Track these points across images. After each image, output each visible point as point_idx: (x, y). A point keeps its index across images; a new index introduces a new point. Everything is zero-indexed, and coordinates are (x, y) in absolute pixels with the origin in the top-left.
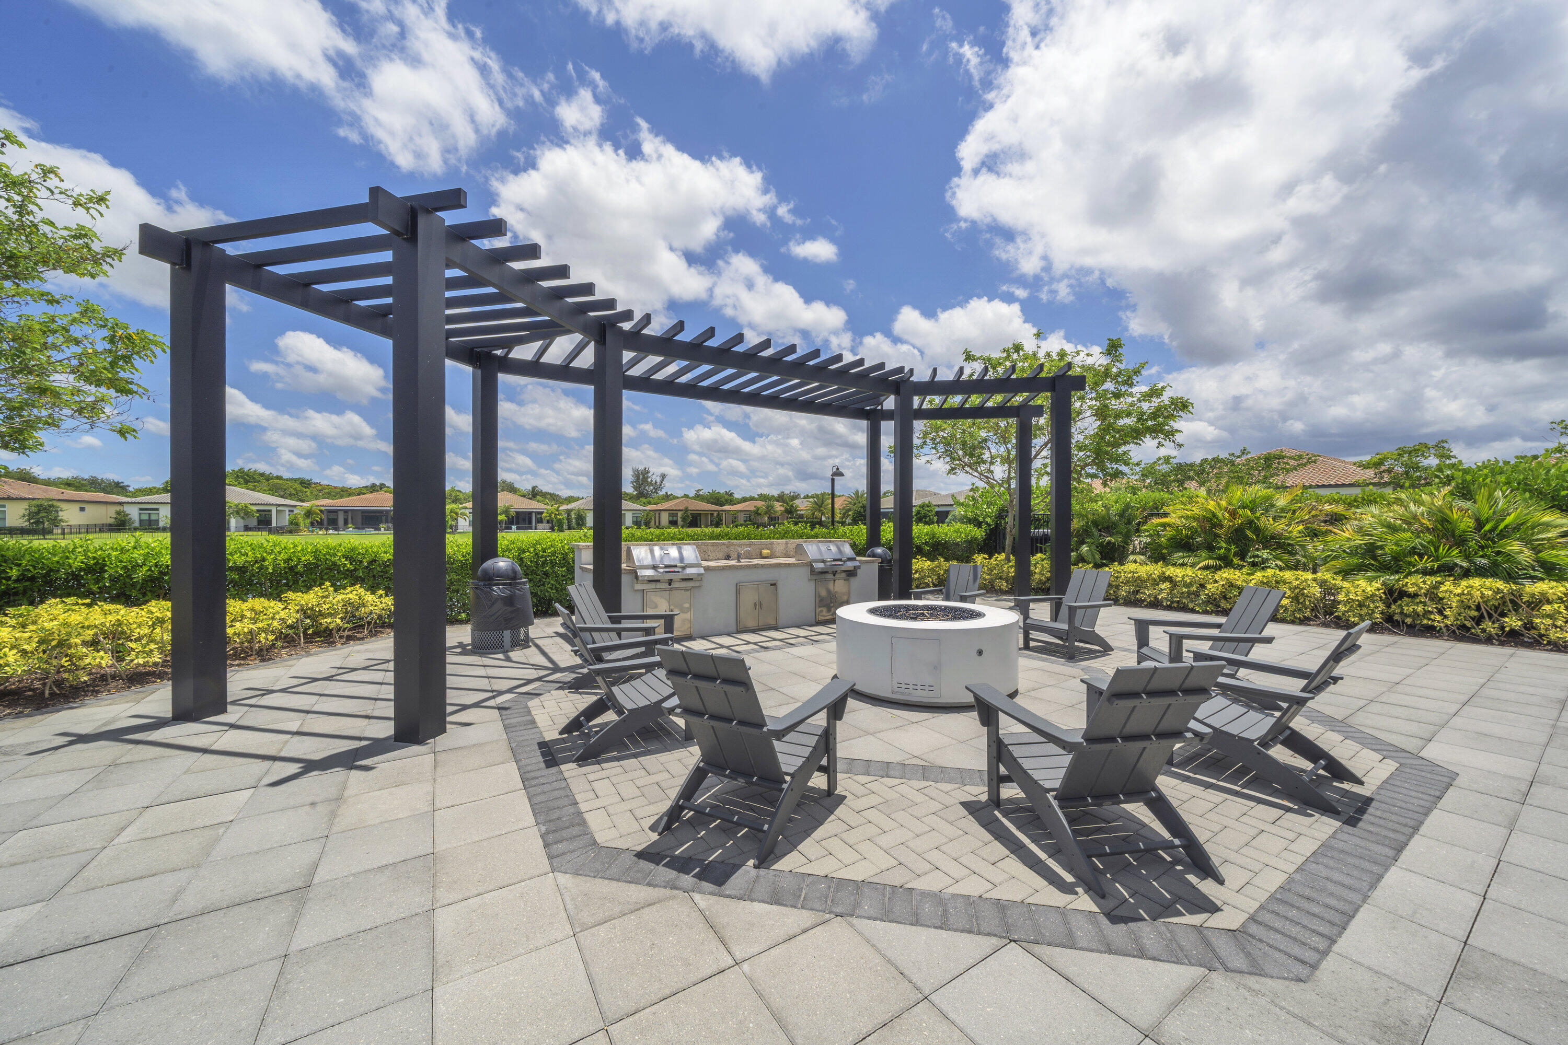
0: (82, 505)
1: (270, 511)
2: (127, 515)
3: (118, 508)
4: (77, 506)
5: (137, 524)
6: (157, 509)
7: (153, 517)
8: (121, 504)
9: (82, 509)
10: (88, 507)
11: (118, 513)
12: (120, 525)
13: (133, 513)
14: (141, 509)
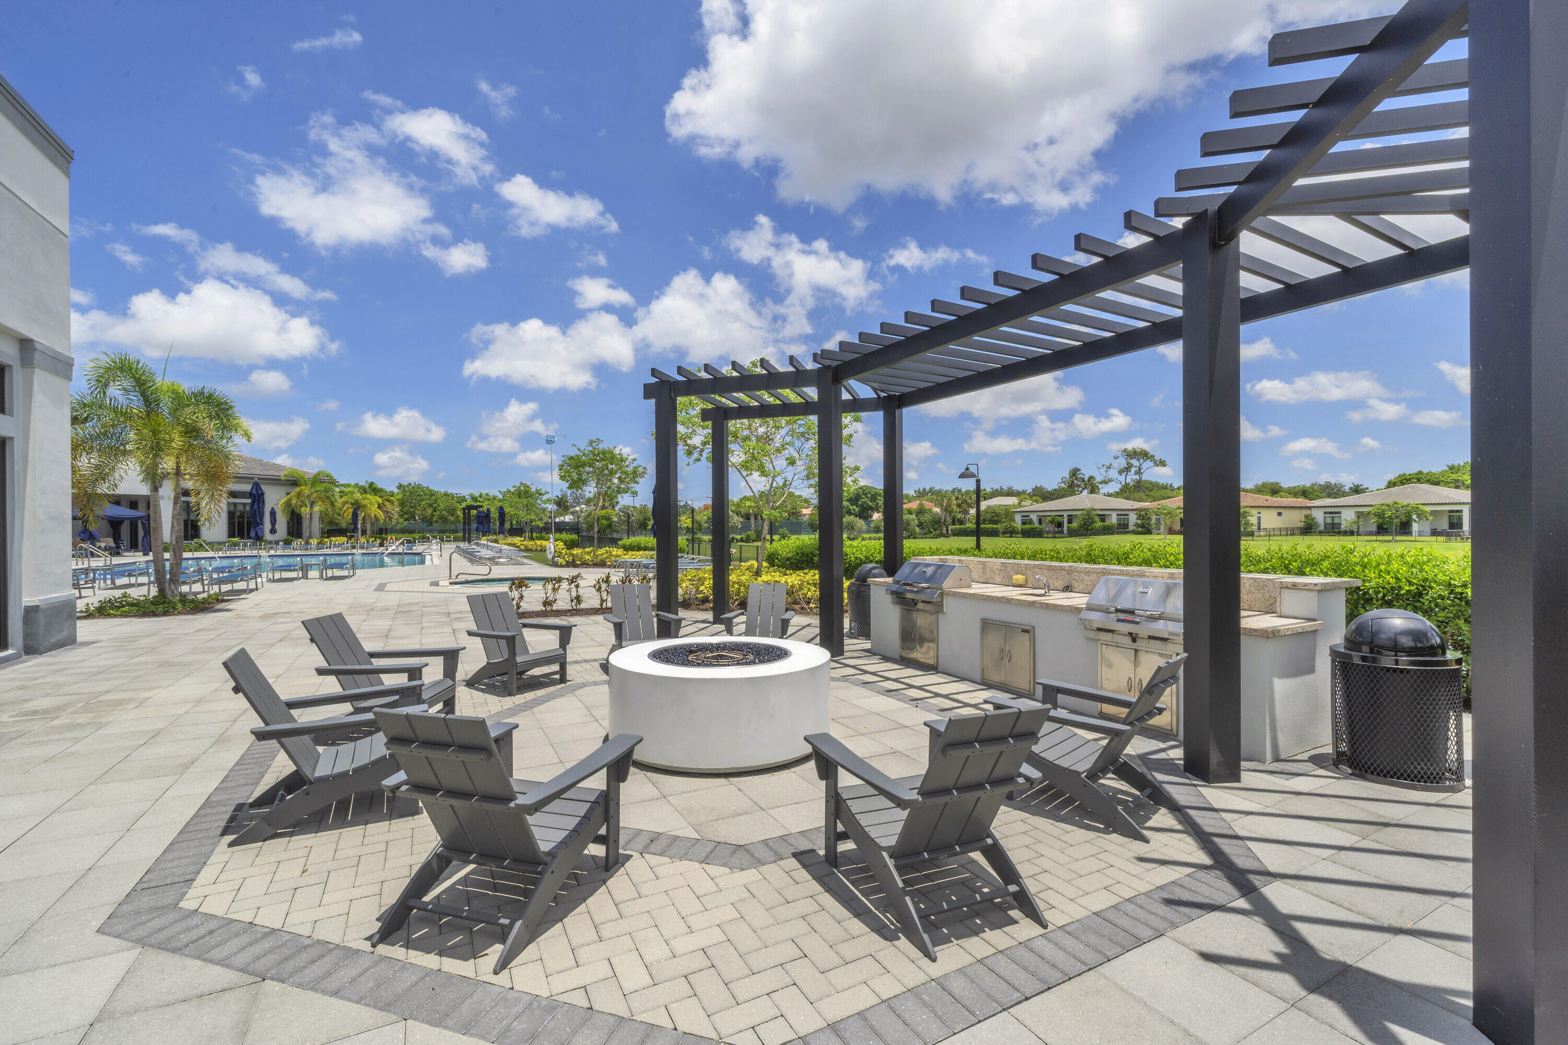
0: (1280, 511)
1: (1461, 511)
2: (1313, 519)
3: (1307, 512)
4: (1275, 512)
5: (1322, 528)
6: (1340, 513)
7: (1336, 521)
8: (1309, 508)
9: (1280, 514)
10: (1285, 513)
11: (1306, 517)
12: (1308, 529)
13: (1319, 517)
14: (1325, 513)
